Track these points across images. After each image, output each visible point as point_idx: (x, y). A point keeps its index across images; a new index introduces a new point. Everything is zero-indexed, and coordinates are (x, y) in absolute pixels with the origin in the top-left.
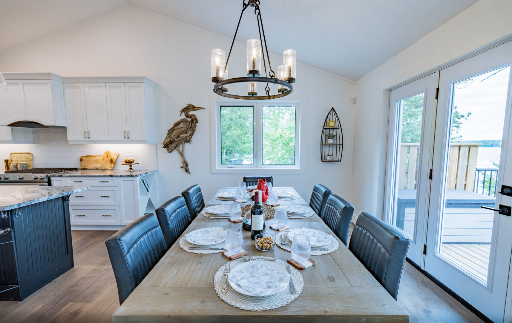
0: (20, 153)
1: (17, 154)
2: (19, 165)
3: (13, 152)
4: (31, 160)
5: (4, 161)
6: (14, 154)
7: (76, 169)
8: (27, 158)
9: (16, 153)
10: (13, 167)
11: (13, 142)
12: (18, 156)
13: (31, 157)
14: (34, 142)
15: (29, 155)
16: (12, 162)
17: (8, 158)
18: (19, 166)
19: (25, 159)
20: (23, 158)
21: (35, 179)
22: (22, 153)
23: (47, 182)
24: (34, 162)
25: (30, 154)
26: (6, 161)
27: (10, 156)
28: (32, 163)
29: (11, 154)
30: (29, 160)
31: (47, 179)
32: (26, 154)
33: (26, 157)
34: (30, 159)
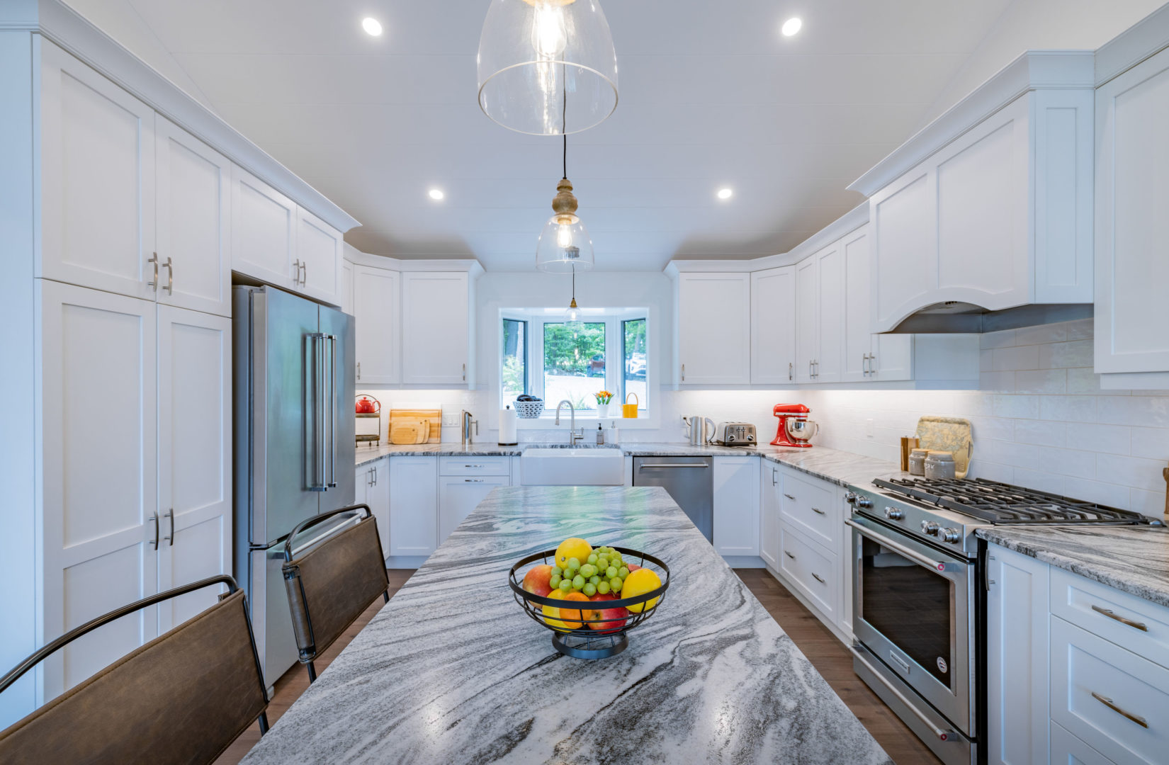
0: (942, 421)
1: (935, 423)
2: (928, 459)
3: (926, 416)
4: (967, 446)
5: (899, 442)
6: (928, 420)
7: (1133, 520)
8: (957, 438)
9: (932, 418)
10: (914, 462)
11: (913, 384)
12: (937, 430)
13: (969, 438)
14: (980, 385)
15: (963, 426)
16: (917, 446)
17: (911, 434)
18: (928, 462)
19: (953, 440)
20: (947, 437)
21: (929, 532)
22: (947, 422)
23: (972, 561)
24: (974, 454)
25: (967, 425)
26: (905, 442)
27: (919, 427)
28: (969, 457)
29: (922, 421)
30: (961, 447)
31: (975, 546)
32: (957, 426)
33: (955, 434)
34: (964, 442)
